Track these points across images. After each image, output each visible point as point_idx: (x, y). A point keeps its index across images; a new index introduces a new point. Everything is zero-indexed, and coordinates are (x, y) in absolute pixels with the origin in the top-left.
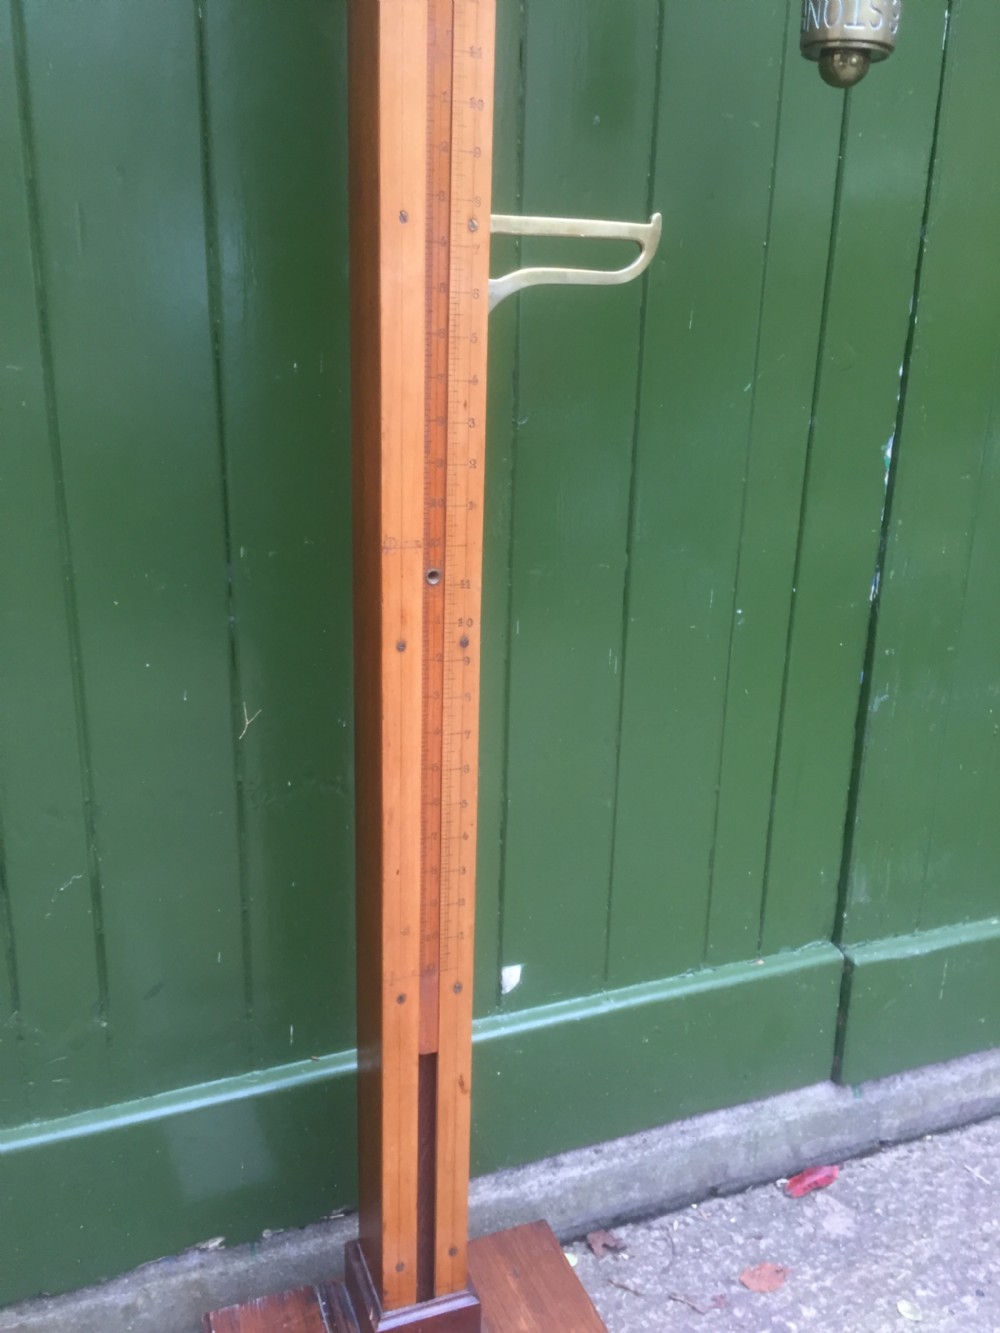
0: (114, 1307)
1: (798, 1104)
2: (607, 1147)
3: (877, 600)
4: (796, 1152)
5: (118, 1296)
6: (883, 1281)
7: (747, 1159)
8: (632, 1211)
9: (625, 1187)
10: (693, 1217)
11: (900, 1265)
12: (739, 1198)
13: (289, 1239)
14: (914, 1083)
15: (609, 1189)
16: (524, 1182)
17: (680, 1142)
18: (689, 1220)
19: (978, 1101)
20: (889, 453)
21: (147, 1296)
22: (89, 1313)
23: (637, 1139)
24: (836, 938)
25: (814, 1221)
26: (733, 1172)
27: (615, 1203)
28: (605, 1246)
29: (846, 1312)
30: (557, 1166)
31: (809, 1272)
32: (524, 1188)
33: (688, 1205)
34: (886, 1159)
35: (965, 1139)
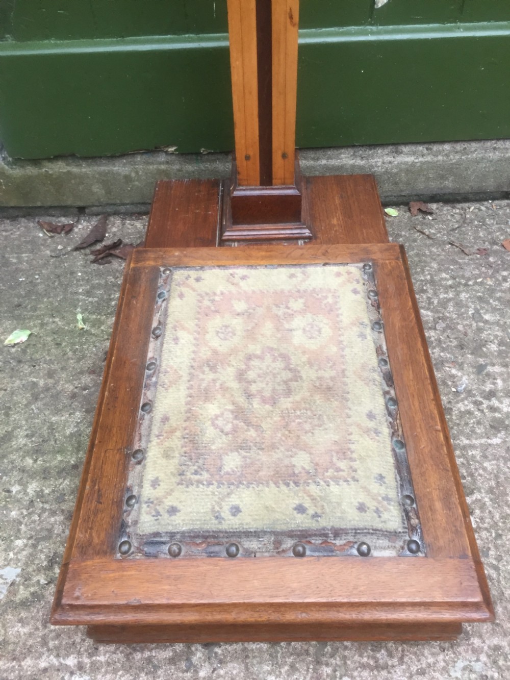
0: (119, 174)
2: (435, 148)
5: (120, 168)
8: (444, 194)
9: (443, 177)
10: (486, 207)
13: (218, 159)
15: (431, 176)
16: (373, 158)
17: (491, 155)
18: (483, 208)
21: (137, 173)
22: (106, 173)
23: (459, 147)
27: (434, 186)
28: (420, 210)
30: (399, 153)
32: (372, 162)
33: (487, 200)
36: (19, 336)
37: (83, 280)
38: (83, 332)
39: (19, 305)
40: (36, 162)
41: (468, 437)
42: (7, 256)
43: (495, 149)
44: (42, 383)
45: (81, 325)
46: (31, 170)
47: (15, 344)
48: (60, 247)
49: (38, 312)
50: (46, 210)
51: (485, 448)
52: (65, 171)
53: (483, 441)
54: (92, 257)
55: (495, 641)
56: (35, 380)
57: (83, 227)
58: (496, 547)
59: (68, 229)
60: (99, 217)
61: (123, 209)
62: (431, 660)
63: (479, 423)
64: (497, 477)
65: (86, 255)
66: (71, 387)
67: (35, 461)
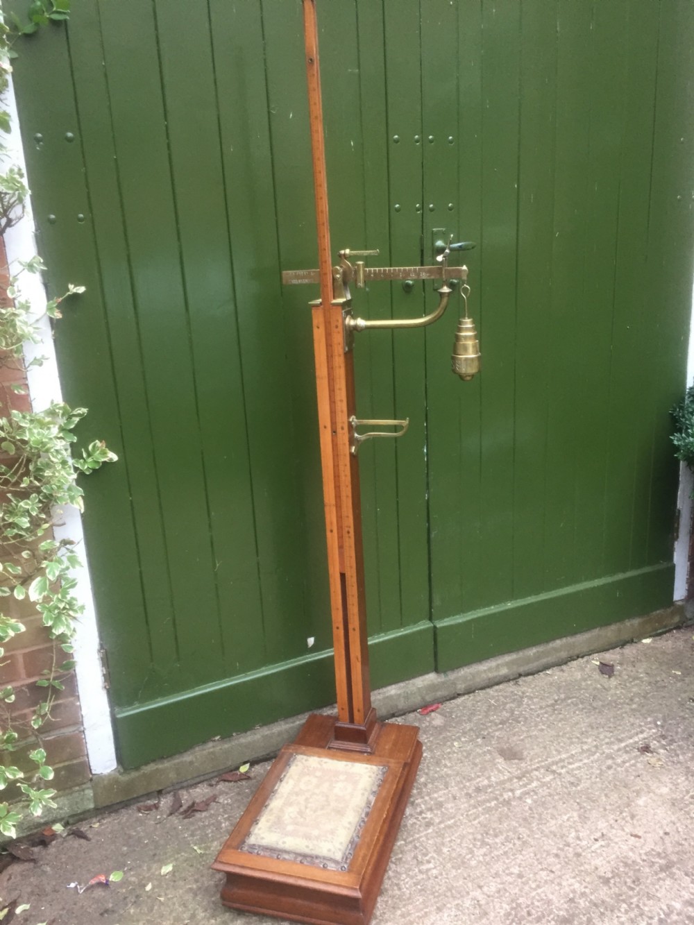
0: (186, 761)
1: (423, 681)
3: (428, 499)
4: (423, 698)
5: (187, 757)
6: (451, 737)
7: (405, 702)
11: (458, 732)
12: (403, 717)
13: (241, 736)
14: (468, 671)
19: (496, 677)
20: (425, 451)
21: (196, 758)
22: (178, 763)
24: (430, 619)
25: (430, 722)
26: (400, 707)
29: (436, 747)
31: (425, 736)
34: (460, 700)
35: (491, 691)
36: (167, 869)
37: (184, 829)
38: (201, 855)
39: (155, 855)
40: (137, 768)
41: (418, 834)
42: (127, 832)
43: (379, 694)
44: (195, 886)
45: (199, 851)
46: (134, 774)
47: (168, 873)
48: (158, 817)
49: (168, 854)
50: (137, 800)
51: (426, 835)
52: (155, 768)
53: (425, 833)
54: (181, 817)
55: (456, 902)
56: (190, 886)
57: (165, 802)
58: (445, 871)
59: (156, 807)
60: (172, 793)
61: (185, 784)
62: (434, 918)
63: (420, 826)
64: (436, 845)
65: (177, 816)
66: (213, 882)
67: (216, 920)
